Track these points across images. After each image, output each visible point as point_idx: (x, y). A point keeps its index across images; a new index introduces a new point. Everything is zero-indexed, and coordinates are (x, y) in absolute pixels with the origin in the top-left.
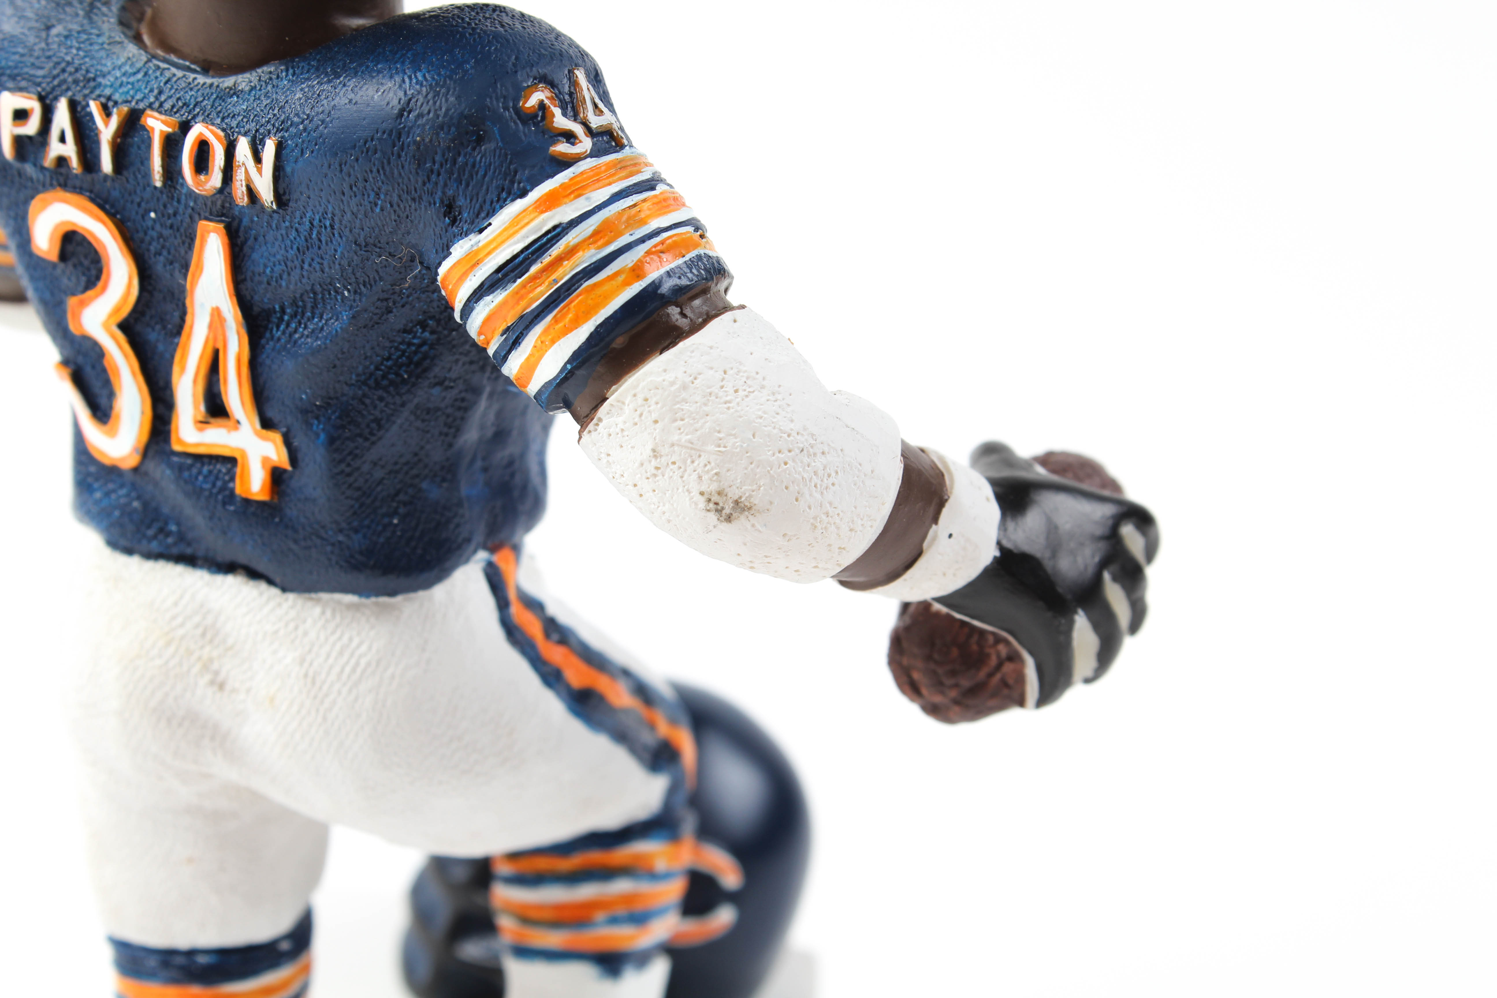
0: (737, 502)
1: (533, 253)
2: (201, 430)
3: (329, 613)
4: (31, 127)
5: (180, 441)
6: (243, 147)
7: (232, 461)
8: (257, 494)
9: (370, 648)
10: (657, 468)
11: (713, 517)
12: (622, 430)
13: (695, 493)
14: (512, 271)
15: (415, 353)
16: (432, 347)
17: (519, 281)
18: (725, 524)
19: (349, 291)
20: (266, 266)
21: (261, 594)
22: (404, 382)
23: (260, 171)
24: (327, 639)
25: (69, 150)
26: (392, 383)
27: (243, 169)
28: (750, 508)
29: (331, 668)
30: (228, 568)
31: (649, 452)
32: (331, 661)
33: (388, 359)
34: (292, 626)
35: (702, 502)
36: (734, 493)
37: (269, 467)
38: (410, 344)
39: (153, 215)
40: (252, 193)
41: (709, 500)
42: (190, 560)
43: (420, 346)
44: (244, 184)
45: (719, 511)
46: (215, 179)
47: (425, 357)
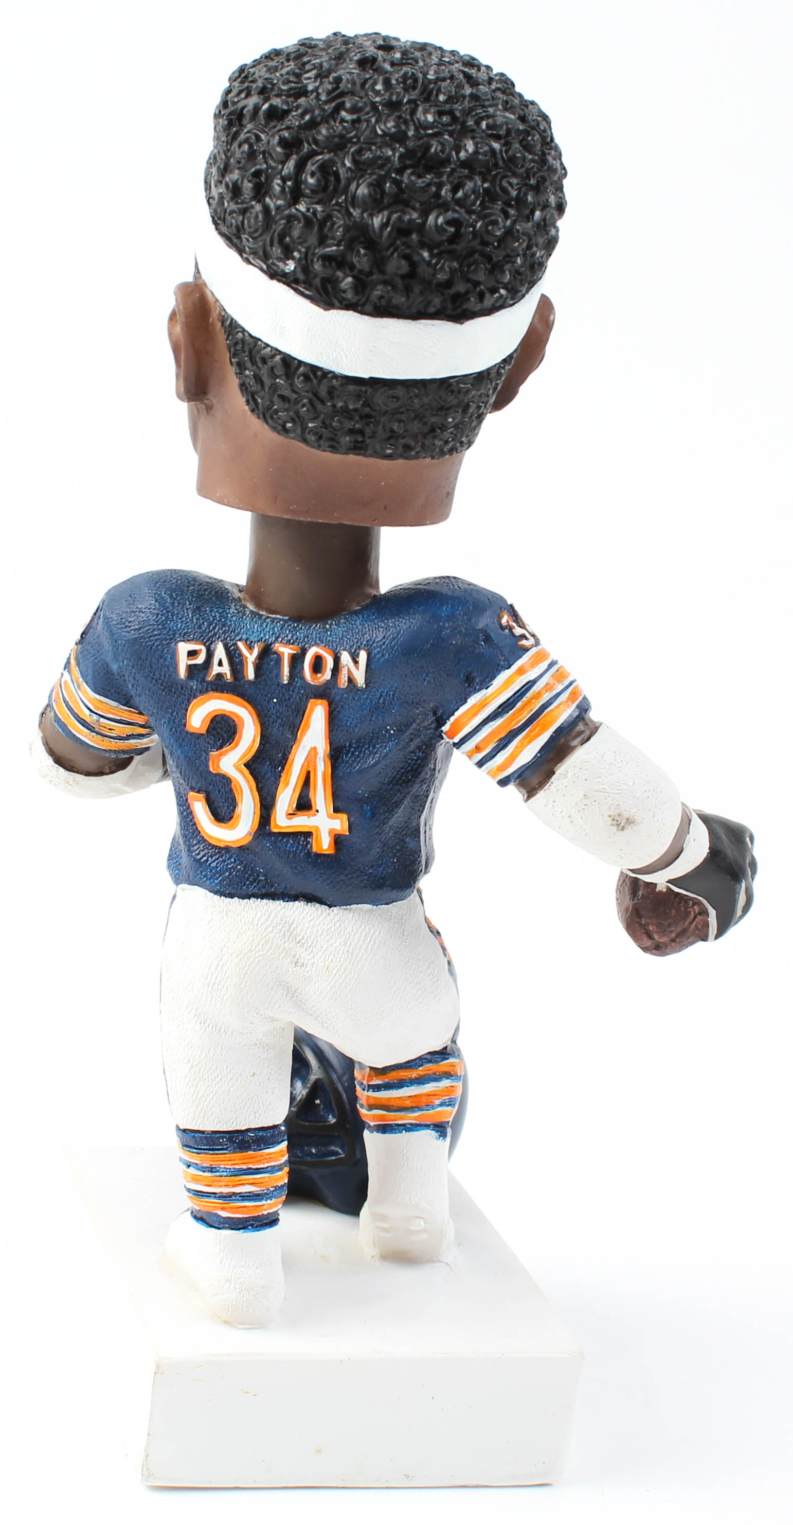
0: (628, 819)
1: (518, 697)
2: (290, 819)
3: (357, 917)
4: (200, 659)
5: (277, 826)
6: (345, 657)
7: (308, 834)
8: (326, 850)
9: (380, 933)
10: (586, 805)
11: (615, 828)
12: (566, 787)
13: (606, 816)
14: (507, 707)
15: (414, 764)
16: (422, 760)
17: (511, 712)
18: (620, 832)
19: (394, 730)
20: (347, 721)
21: (317, 909)
22: (410, 780)
23: (357, 668)
24: (357, 931)
25: (226, 669)
26: (404, 781)
27: (346, 668)
28: (634, 822)
29: (361, 946)
30: (295, 898)
31: (582, 796)
32: (360, 942)
33: (403, 768)
34: (338, 924)
35: (609, 821)
36: (626, 815)
37: (333, 835)
38: (412, 760)
39: (275, 700)
40: (351, 680)
41: (614, 820)
42: (273, 896)
43: (416, 760)
44: (346, 676)
45: (618, 825)
46: (327, 675)
47: (419, 766)
